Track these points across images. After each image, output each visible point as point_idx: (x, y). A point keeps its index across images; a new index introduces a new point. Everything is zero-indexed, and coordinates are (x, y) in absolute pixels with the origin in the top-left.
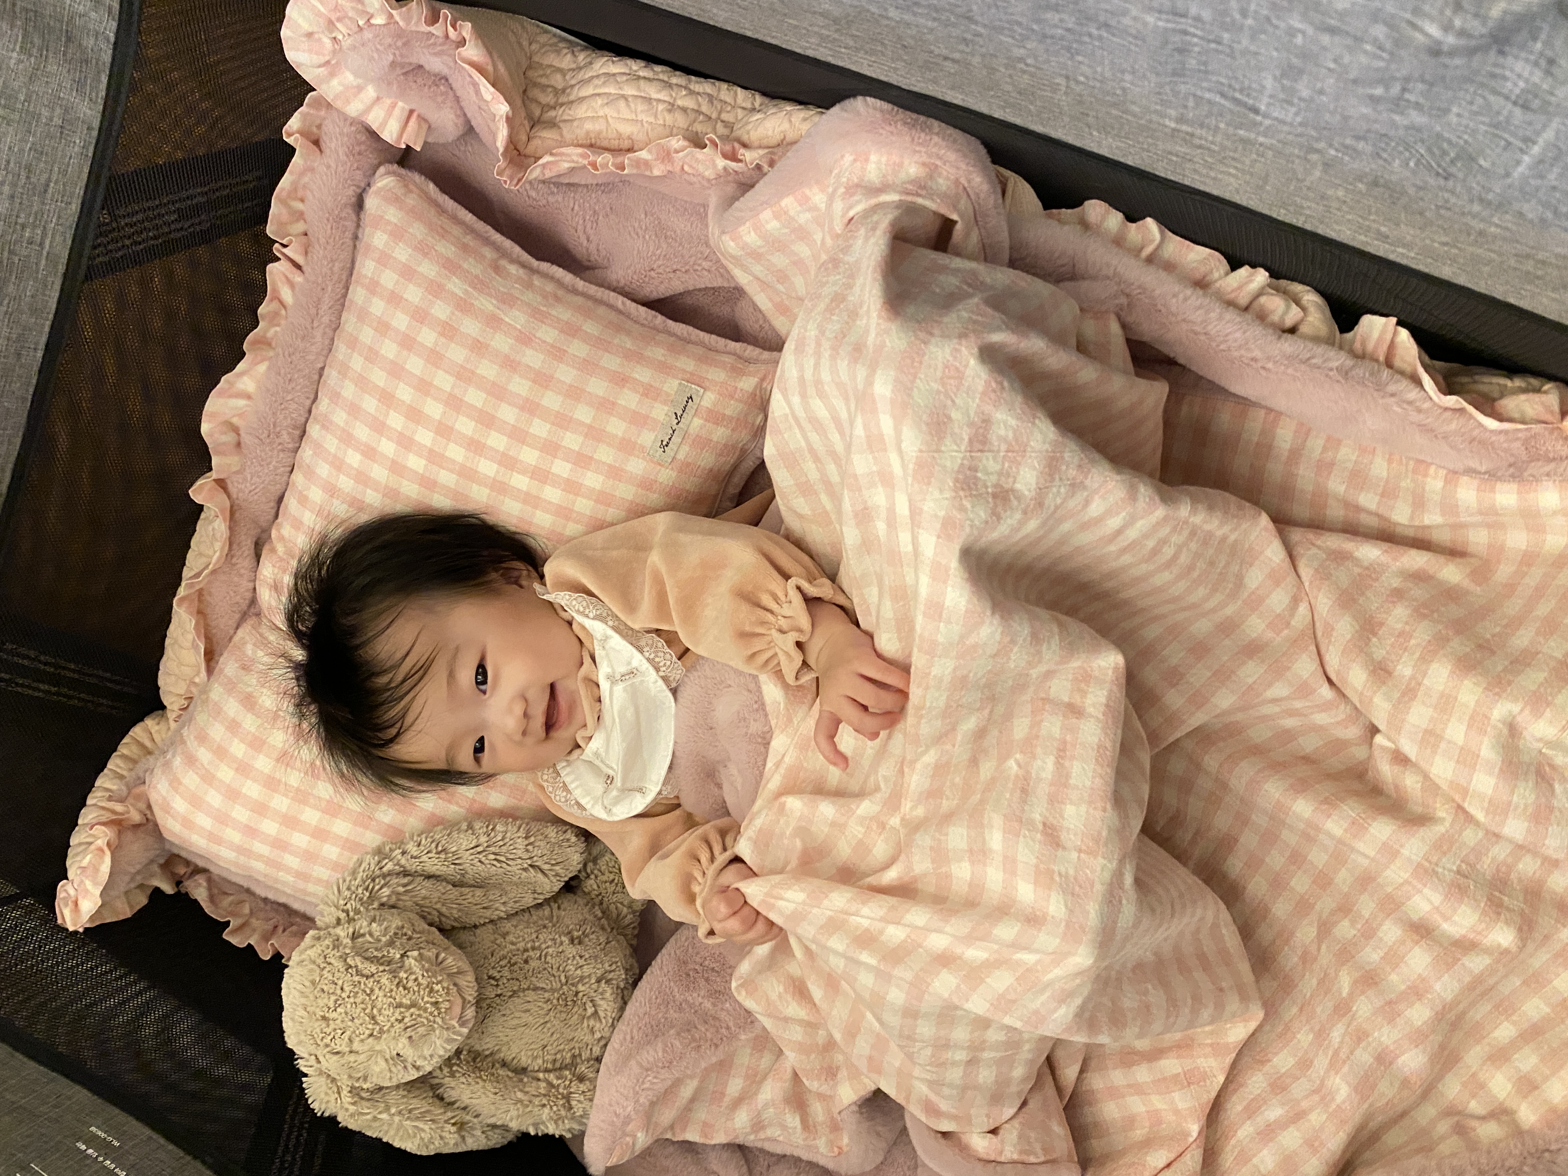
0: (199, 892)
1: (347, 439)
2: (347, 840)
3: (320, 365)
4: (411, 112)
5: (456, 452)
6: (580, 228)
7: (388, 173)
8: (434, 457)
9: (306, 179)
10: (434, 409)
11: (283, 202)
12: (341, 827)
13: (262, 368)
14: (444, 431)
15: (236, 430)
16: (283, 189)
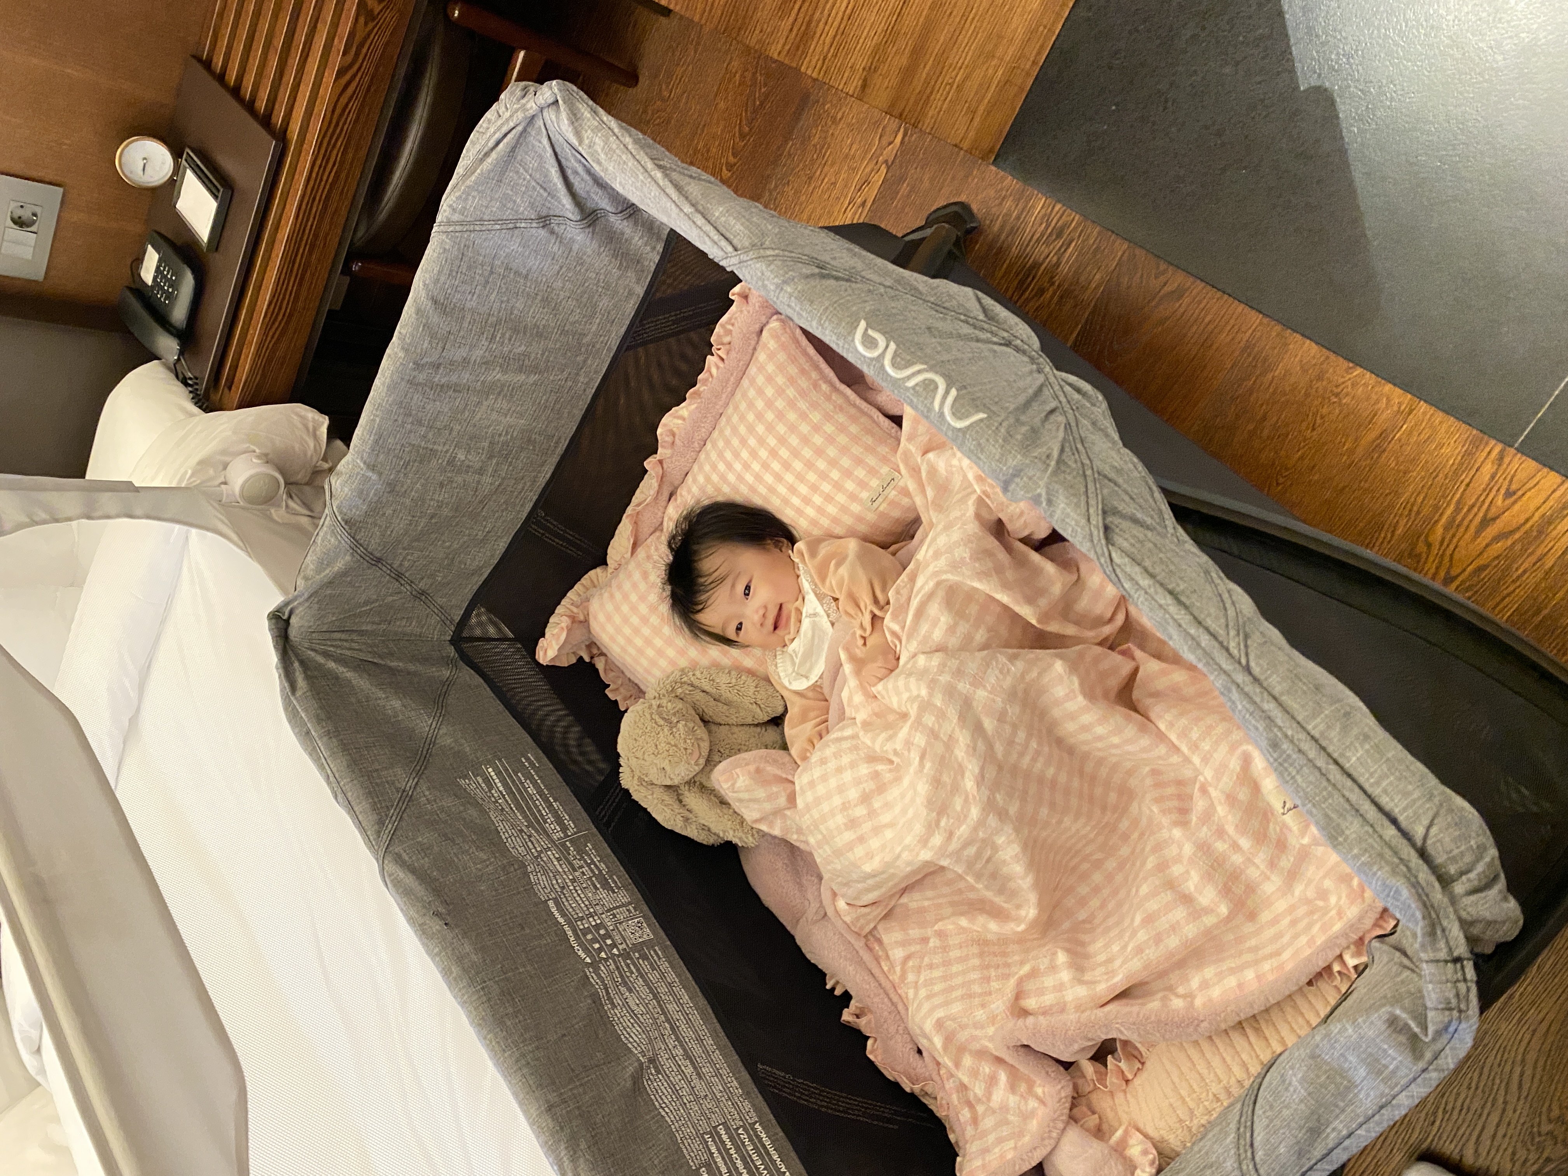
0: (600, 665)
1: (722, 455)
2: (671, 660)
5: (769, 478)
7: (777, 320)
8: (758, 478)
9: (736, 315)
10: (763, 454)
11: (723, 326)
12: (671, 652)
13: (693, 407)
14: (765, 466)
15: (674, 435)
16: (722, 322)
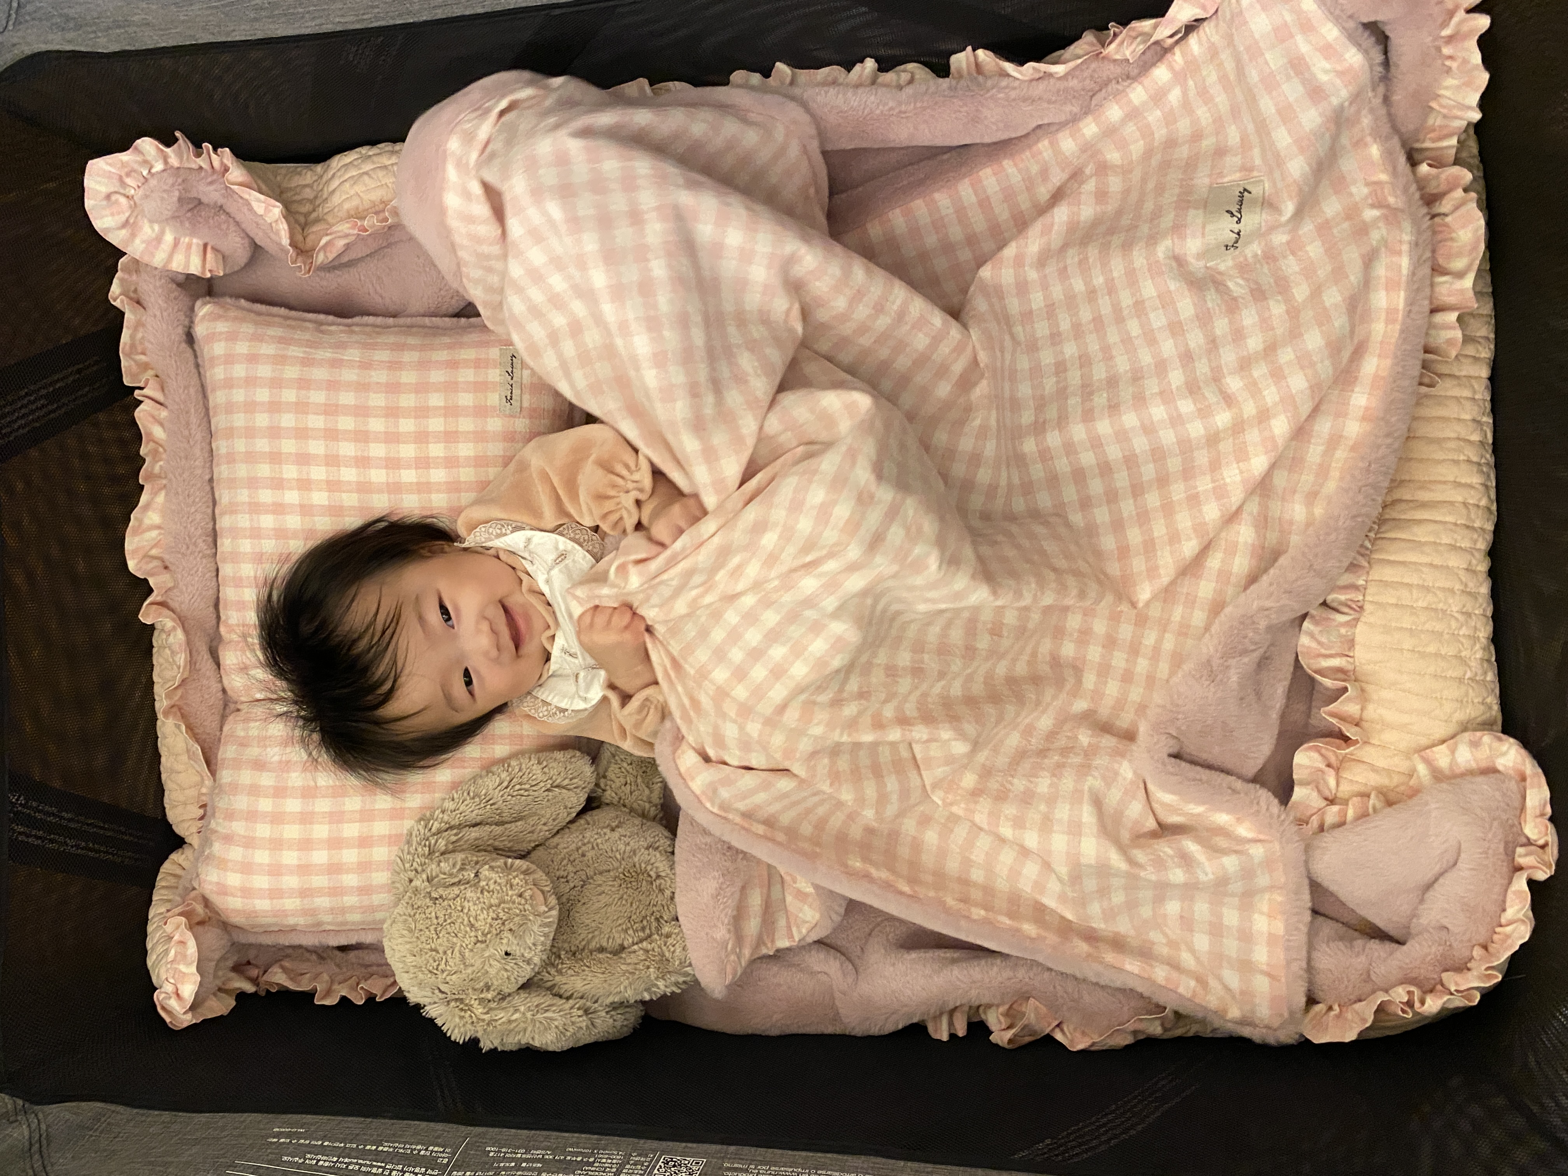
0: (278, 978)
1: (255, 508)
2: (390, 836)
3: (207, 477)
4: (205, 246)
5: (349, 474)
6: (372, 291)
7: (205, 304)
8: (333, 486)
9: (139, 335)
10: (317, 447)
11: (128, 355)
12: (381, 828)
13: (161, 498)
14: (331, 461)
15: (158, 557)
16: (125, 344)
